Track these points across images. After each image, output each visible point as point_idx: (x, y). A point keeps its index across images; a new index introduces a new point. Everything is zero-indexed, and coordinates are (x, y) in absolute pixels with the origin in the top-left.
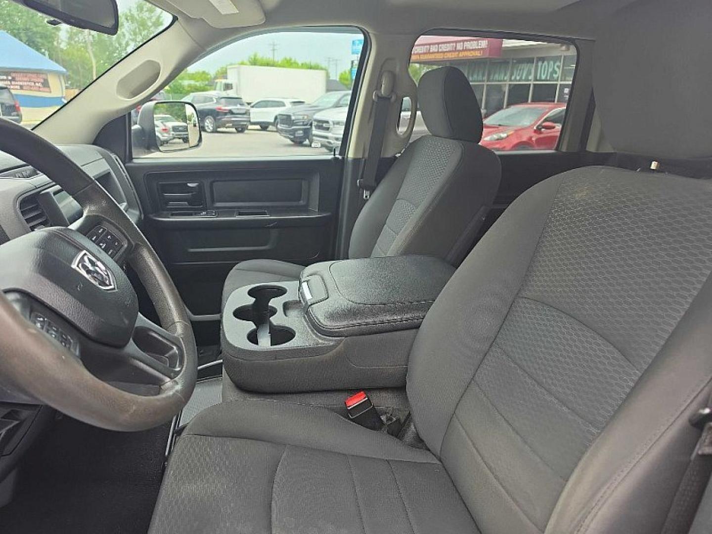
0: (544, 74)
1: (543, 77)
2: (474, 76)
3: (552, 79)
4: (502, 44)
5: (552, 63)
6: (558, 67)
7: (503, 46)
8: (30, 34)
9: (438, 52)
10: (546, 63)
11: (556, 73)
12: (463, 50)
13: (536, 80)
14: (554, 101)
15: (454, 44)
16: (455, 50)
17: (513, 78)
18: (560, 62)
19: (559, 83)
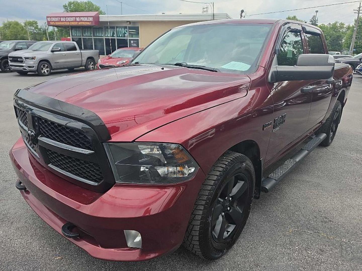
0: (121, 34)
1: (121, 36)
2: (86, 34)
3: (125, 36)
4: (99, 19)
5: (123, 29)
6: (127, 31)
9: (66, 21)
10: (120, 29)
11: (126, 34)
12: (80, 21)
13: (117, 37)
14: (128, 47)
15: (75, 18)
16: (76, 21)
17: (106, 35)
18: (127, 29)
19: (128, 38)
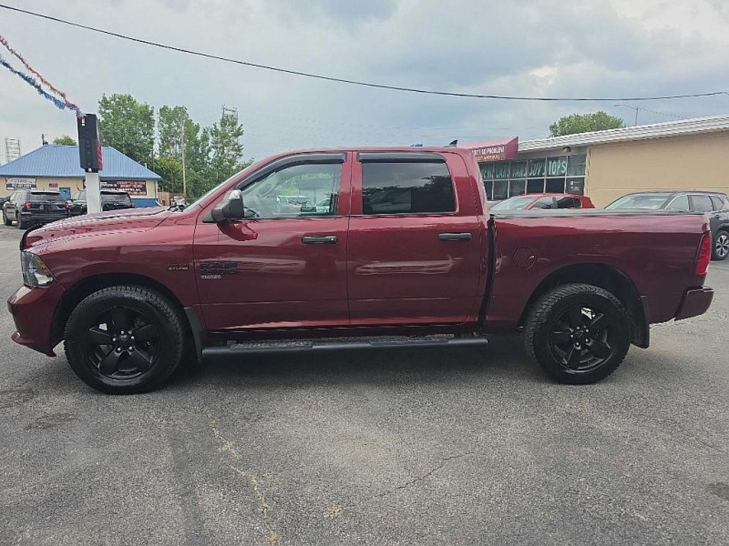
0: (554, 171)
1: (554, 173)
3: (561, 173)
4: (517, 149)
5: (559, 161)
6: (565, 165)
7: (519, 150)
8: (130, 148)
10: (555, 162)
11: (563, 170)
12: (487, 155)
13: (548, 176)
14: (565, 192)
15: (480, 150)
17: (530, 175)
18: (566, 161)
19: (566, 177)
